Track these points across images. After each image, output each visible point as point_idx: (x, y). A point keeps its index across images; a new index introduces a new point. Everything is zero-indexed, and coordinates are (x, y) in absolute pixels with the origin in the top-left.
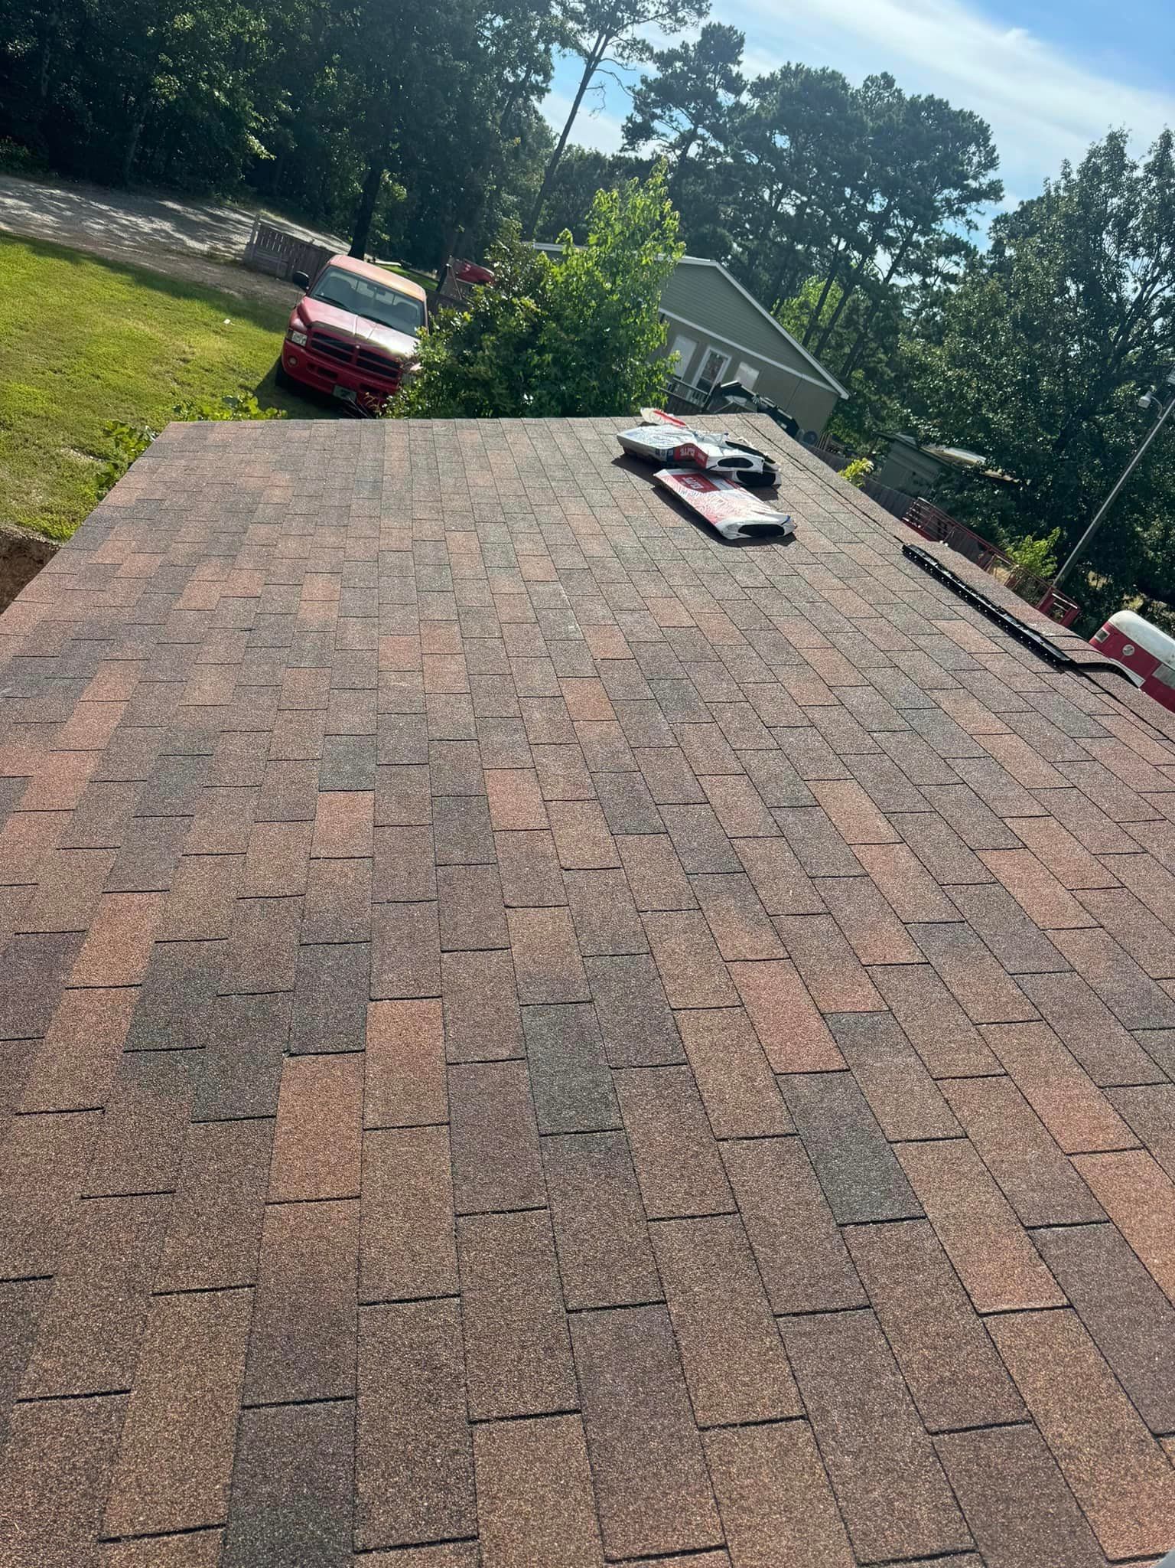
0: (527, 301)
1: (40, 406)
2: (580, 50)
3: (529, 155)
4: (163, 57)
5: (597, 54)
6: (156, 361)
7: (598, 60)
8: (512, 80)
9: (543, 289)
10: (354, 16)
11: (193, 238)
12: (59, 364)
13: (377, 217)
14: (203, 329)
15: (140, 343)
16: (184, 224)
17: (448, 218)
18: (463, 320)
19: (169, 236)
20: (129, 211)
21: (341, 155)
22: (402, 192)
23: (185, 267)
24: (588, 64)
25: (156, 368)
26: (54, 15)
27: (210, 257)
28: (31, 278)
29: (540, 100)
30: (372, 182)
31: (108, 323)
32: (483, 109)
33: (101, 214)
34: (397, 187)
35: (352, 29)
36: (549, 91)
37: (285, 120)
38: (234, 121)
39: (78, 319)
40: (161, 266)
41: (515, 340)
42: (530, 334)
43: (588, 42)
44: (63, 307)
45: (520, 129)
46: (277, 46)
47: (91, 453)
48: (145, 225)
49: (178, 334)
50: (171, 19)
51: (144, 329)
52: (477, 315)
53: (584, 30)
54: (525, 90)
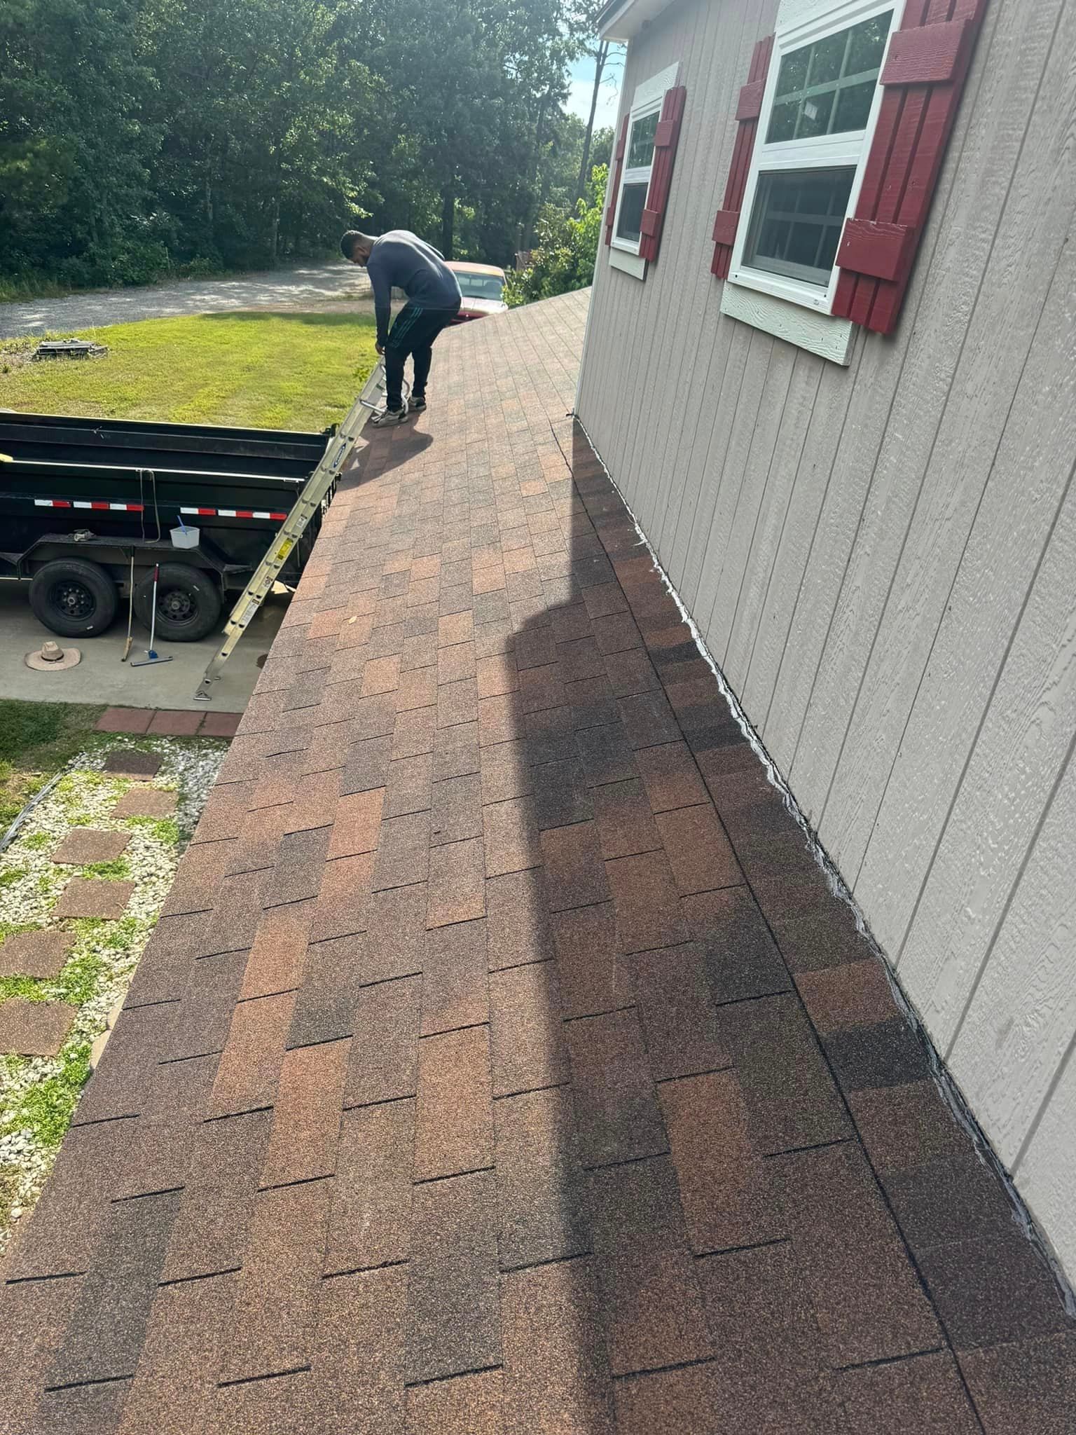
0: (566, 250)
1: (300, 389)
2: (589, 52)
3: (568, 150)
4: (284, 166)
5: (603, 51)
6: (347, 359)
7: (605, 56)
8: (538, 95)
9: (575, 240)
10: (411, 91)
11: (329, 289)
12: (298, 370)
13: (456, 238)
14: (365, 337)
15: (335, 351)
16: (319, 283)
17: (510, 220)
18: (529, 274)
19: (311, 292)
20: (281, 283)
21: (419, 196)
22: (470, 212)
23: (333, 308)
24: (598, 61)
25: (349, 362)
26: (208, 161)
27: (349, 298)
28: (259, 332)
29: (565, 103)
30: (448, 212)
31: (312, 345)
32: (519, 128)
33: (267, 291)
34: (466, 209)
35: (411, 101)
36: (570, 94)
37: (372, 184)
38: (337, 196)
39: (294, 346)
40: (319, 310)
41: (562, 276)
42: (571, 270)
43: (593, 44)
44: (284, 343)
45: (554, 132)
46: (361, 131)
47: (336, 406)
48: (294, 289)
49: (352, 342)
50: (284, 136)
51: (332, 345)
52: (537, 269)
53: (588, 37)
54: (551, 101)
